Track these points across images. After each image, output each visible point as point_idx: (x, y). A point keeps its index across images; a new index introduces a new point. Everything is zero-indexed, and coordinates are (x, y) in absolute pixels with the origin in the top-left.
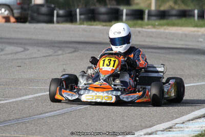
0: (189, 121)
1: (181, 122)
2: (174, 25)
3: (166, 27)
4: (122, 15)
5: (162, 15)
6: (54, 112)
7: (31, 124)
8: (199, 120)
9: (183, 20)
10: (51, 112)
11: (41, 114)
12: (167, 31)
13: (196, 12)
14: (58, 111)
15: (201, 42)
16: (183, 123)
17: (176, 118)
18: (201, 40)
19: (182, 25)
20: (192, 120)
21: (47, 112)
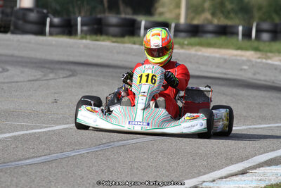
0: (222, 178)
1: (211, 179)
2: (209, 45)
3: (197, 47)
4: (140, 28)
5: (195, 31)
6: (39, 159)
7: (6, 173)
8: (235, 178)
9: (223, 39)
10: (33, 157)
11: (20, 160)
12: (199, 53)
13: (240, 28)
14: (43, 158)
15: (245, 70)
16: (214, 181)
17: (205, 174)
18: (245, 67)
19: (221, 47)
20: (226, 177)
21: (28, 158)
